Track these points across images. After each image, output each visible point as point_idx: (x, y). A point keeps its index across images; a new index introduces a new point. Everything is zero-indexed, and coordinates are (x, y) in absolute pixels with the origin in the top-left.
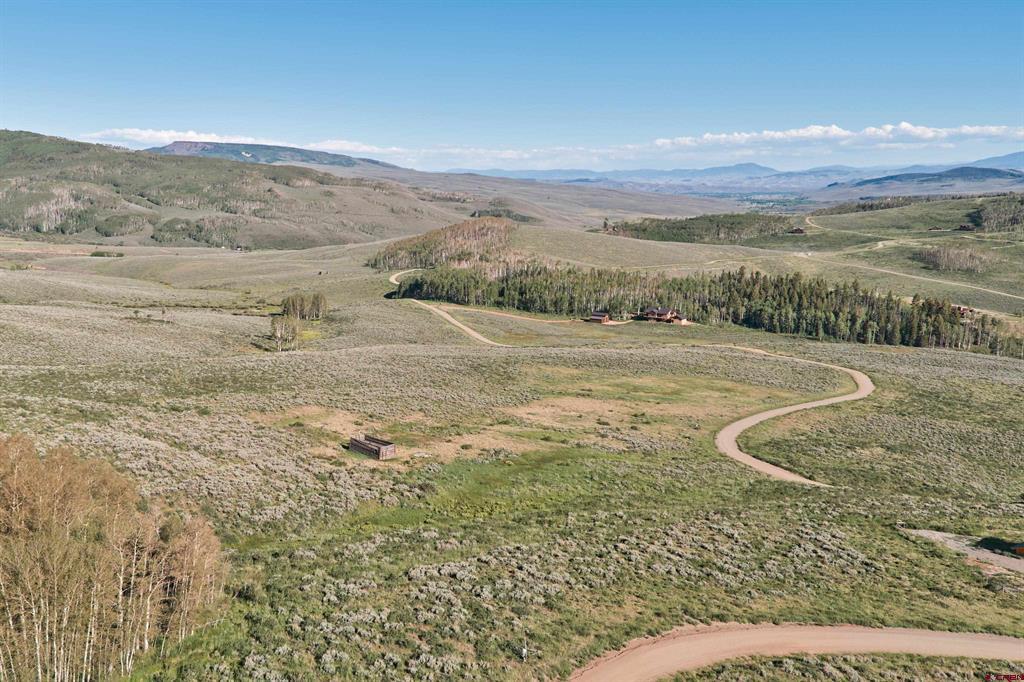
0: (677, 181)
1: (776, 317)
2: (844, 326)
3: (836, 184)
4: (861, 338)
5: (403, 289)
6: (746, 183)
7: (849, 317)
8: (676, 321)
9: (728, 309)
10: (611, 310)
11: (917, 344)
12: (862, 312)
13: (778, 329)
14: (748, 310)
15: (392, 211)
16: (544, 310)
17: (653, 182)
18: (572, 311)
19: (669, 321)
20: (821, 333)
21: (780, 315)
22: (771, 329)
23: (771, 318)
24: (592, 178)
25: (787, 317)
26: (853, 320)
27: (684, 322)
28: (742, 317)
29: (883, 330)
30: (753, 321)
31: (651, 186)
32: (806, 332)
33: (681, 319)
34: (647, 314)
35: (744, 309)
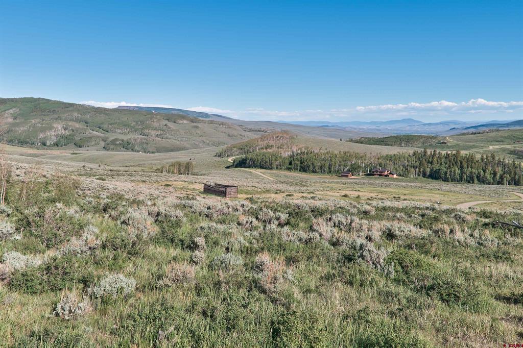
1: (448, 173)
2: (489, 177)
4: (500, 183)
5: (235, 163)
6: (408, 128)
7: (492, 172)
8: (390, 176)
9: (420, 169)
10: (354, 170)
12: (499, 170)
13: (450, 180)
14: (432, 170)
16: (314, 172)
18: (330, 172)
19: (386, 176)
20: (476, 181)
21: (451, 171)
22: (446, 180)
23: (446, 173)
25: (455, 173)
26: (495, 174)
27: (395, 176)
28: (428, 174)
29: (513, 179)
30: (435, 176)
32: (466, 181)
33: (393, 175)
34: (373, 172)
35: (429, 169)
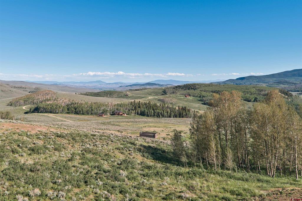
0: (82, 85)
1: (149, 112)
2: (165, 114)
3: (121, 86)
4: (170, 117)
5: (32, 110)
6: (99, 86)
7: (166, 112)
8: (123, 115)
9: (135, 111)
10: (104, 112)
11: (183, 117)
12: (169, 110)
13: (150, 116)
14: (141, 111)
15: (2, 91)
16: (83, 114)
17: (75, 85)
18: (92, 114)
19: (121, 115)
20: (161, 116)
21: (150, 112)
22: (148, 116)
23: (147, 112)
24: (58, 84)
25: (151, 112)
26: (168, 112)
27: (125, 115)
28: (139, 113)
29: (175, 114)
30: (143, 114)
31: (75, 86)
32: (156, 116)
33: (125, 114)
34: (115, 113)
35: (140, 111)
